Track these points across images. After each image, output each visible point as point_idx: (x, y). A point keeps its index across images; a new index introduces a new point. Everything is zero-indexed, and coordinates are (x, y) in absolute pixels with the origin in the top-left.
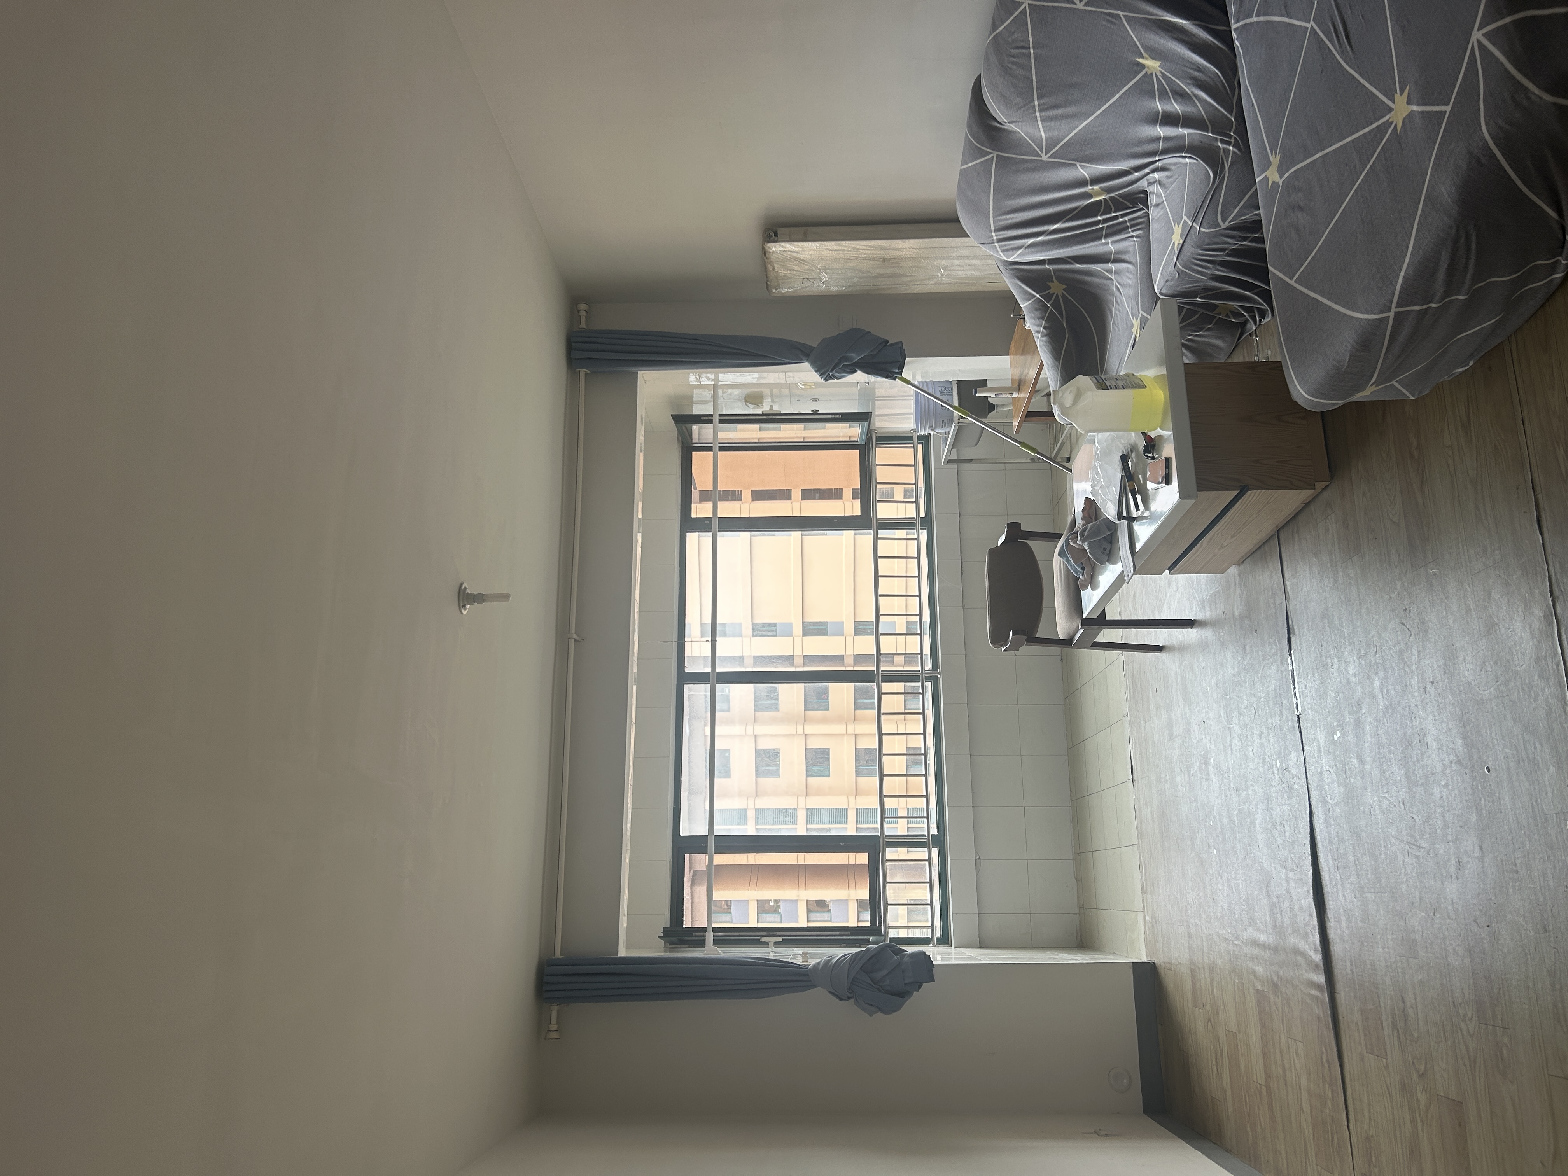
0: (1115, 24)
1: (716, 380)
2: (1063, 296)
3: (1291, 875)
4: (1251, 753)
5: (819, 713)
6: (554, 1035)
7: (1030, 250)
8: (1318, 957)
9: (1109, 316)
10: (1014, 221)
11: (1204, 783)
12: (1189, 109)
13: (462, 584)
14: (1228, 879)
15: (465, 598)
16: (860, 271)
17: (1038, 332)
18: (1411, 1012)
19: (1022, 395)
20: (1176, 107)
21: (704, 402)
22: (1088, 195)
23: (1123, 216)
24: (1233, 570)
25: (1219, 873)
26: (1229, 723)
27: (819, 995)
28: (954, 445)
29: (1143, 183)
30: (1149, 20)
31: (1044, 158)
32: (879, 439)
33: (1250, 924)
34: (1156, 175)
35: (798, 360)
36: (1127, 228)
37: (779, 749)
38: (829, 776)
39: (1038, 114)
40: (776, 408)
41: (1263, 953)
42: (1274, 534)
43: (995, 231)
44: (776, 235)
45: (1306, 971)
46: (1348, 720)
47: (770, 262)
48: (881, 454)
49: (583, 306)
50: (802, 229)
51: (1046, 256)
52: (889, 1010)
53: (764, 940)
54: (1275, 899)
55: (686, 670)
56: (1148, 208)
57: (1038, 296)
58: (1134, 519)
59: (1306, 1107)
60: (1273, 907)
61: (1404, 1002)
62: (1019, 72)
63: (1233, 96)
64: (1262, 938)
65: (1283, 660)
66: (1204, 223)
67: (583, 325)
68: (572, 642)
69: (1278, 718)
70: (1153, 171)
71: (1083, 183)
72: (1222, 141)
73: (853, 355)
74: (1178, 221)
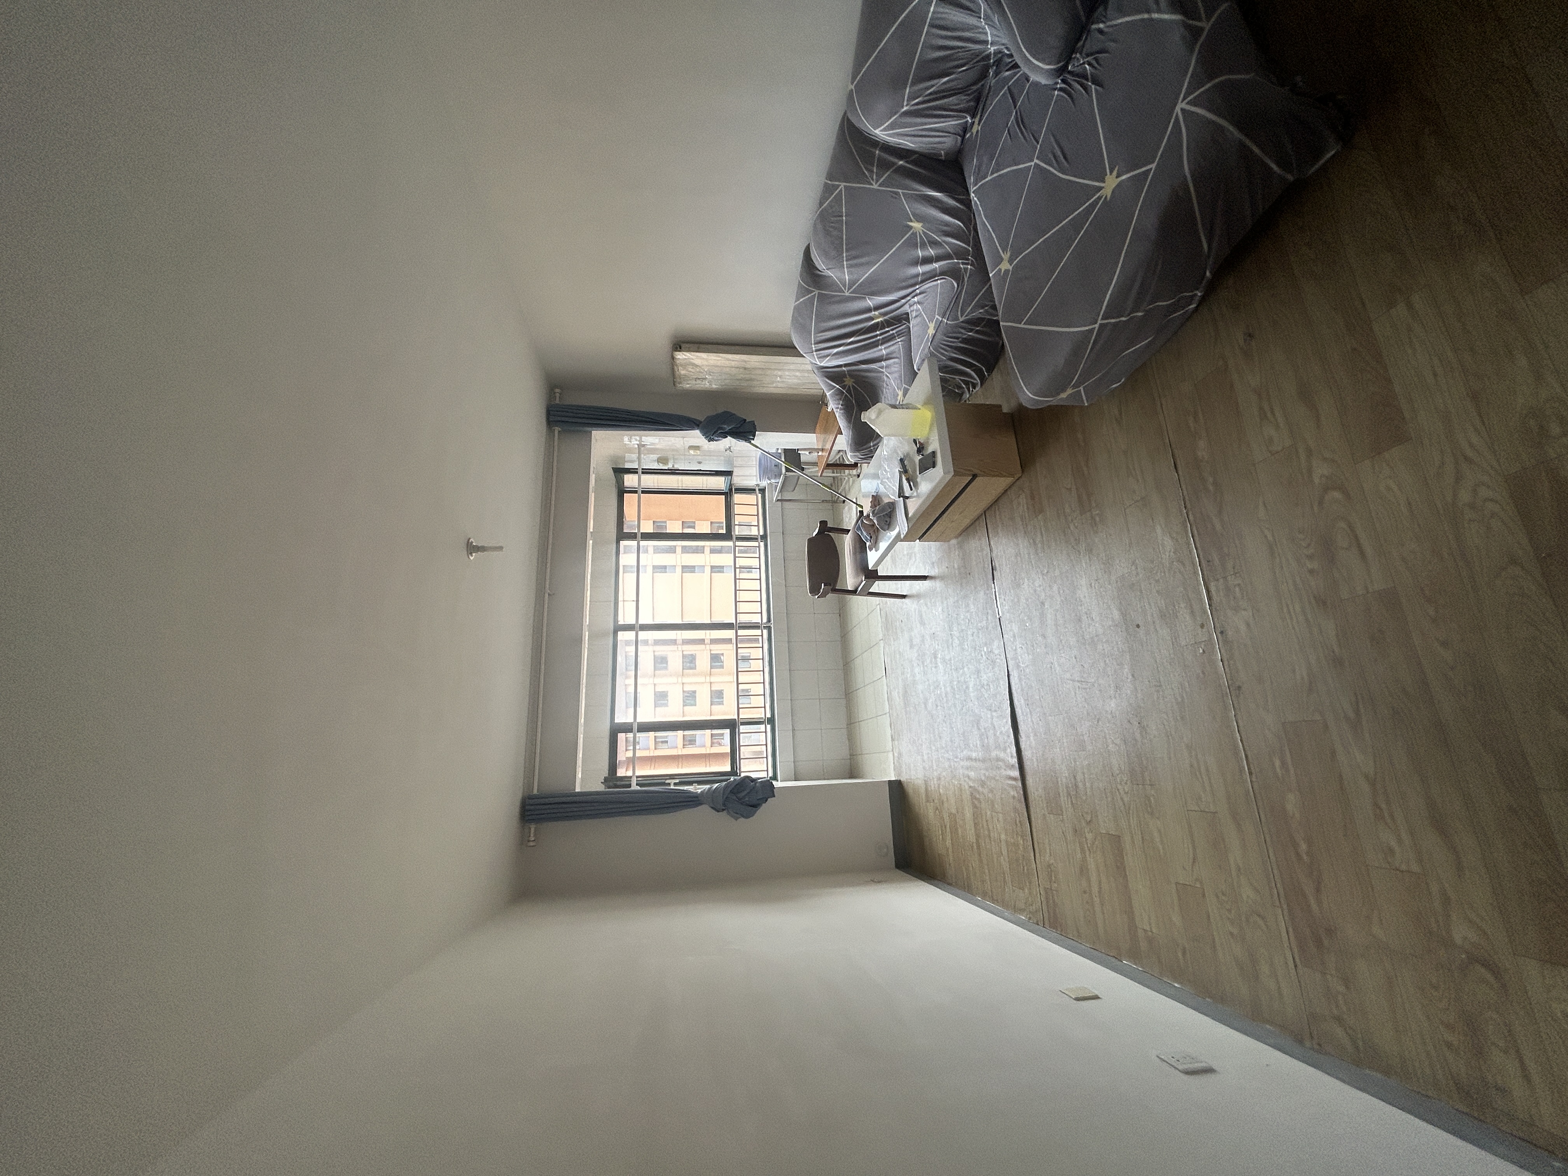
0: (896, 198)
1: (640, 441)
2: (853, 386)
3: (994, 714)
4: (966, 646)
5: (691, 671)
6: (532, 844)
7: (834, 357)
8: (1014, 761)
9: (881, 394)
10: (826, 337)
11: (933, 669)
12: (940, 251)
13: (470, 539)
14: (950, 724)
15: (471, 548)
16: (730, 375)
17: (838, 408)
18: (1080, 785)
19: (824, 454)
20: (932, 252)
21: (632, 462)
22: (872, 319)
23: (893, 330)
24: (954, 542)
25: (944, 720)
26: (951, 630)
27: (705, 809)
28: (781, 491)
29: (906, 308)
30: (917, 195)
31: (847, 294)
32: (736, 489)
33: (965, 748)
34: (916, 299)
35: (692, 429)
36: (895, 337)
37: (668, 692)
38: (696, 705)
39: (845, 263)
40: (676, 467)
41: (975, 764)
42: (982, 514)
43: (815, 344)
44: (680, 348)
45: (1005, 770)
46: (1034, 614)
47: (677, 365)
48: (737, 498)
49: (557, 390)
50: (697, 345)
51: (843, 361)
52: (747, 816)
53: (667, 781)
54: (983, 730)
55: (619, 623)
56: (909, 323)
57: (838, 386)
58: (908, 498)
59: (1005, 852)
60: (981, 735)
61: (1075, 779)
62: (835, 233)
63: (970, 235)
64: (974, 755)
65: (988, 588)
66: (950, 318)
67: (557, 401)
68: (547, 595)
69: (984, 622)
70: (913, 297)
71: (869, 310)
72: (963, 264)
73: (725, 426)
74: (931, 320)
